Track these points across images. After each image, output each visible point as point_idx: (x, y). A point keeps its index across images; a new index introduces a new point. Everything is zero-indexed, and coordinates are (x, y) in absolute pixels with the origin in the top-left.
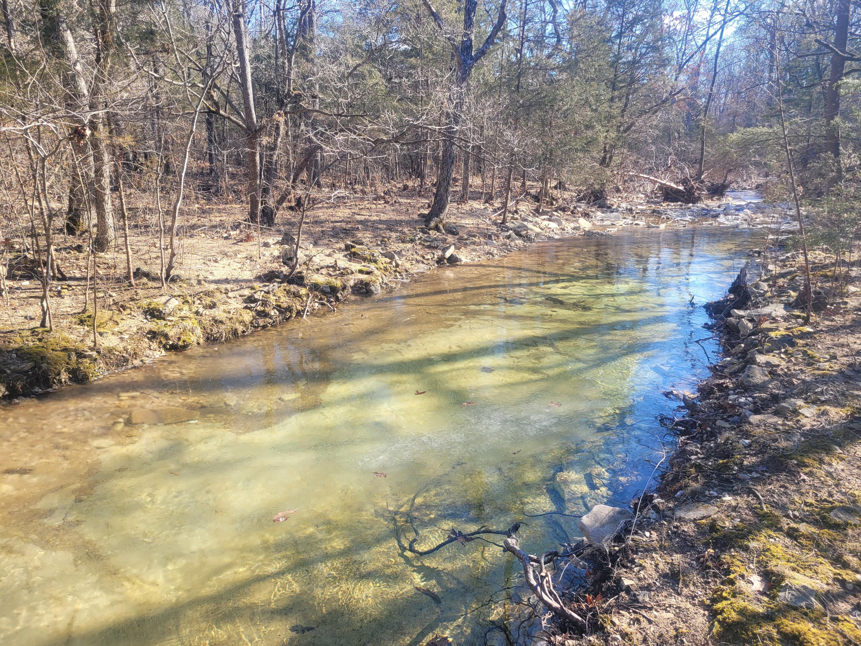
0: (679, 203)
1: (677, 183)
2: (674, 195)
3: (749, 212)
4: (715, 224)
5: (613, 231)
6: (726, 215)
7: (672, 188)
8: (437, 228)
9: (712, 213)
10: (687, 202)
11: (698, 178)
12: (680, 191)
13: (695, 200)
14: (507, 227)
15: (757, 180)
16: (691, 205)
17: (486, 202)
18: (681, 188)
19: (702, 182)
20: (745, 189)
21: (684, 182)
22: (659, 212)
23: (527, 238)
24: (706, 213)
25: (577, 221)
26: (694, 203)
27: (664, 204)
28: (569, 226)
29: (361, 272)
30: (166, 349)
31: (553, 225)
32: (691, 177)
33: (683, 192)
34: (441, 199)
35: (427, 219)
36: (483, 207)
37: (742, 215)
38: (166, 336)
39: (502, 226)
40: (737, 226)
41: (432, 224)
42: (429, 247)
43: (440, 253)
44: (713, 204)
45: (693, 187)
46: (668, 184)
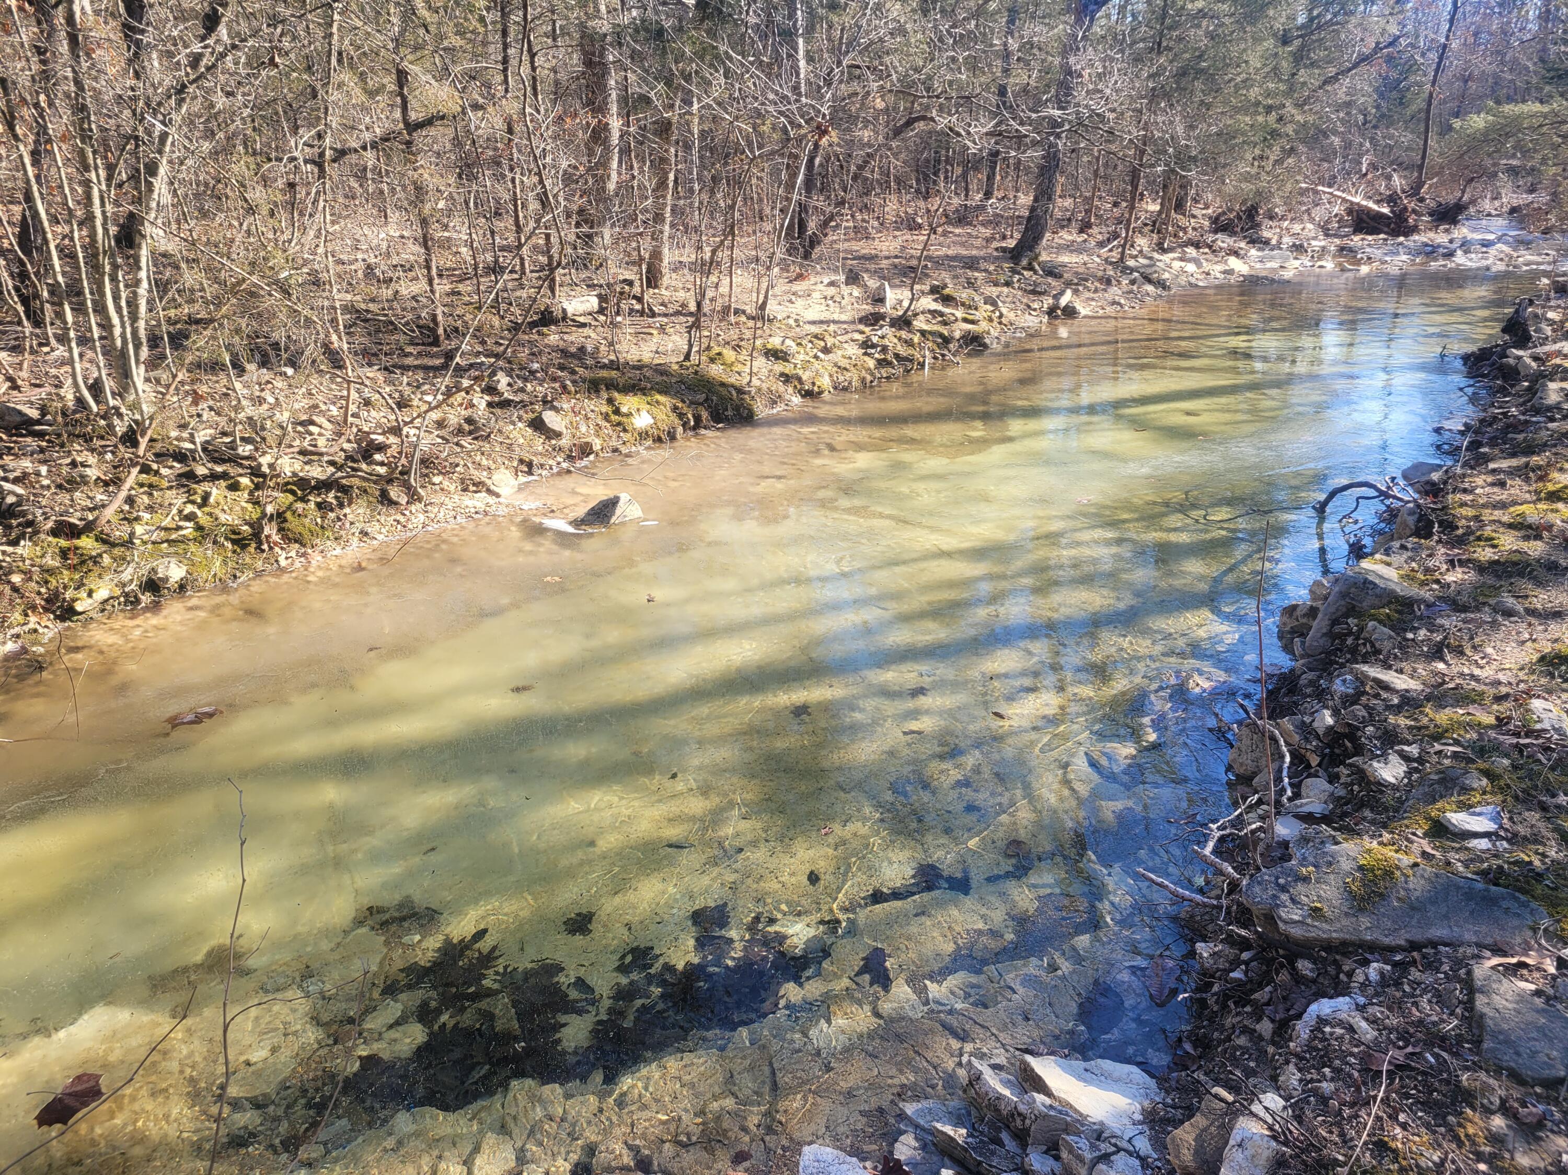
0: (1382, 236)
1: (1378, 202)
2: (1373, 223)
3: (1505, 248)
4: (1451, 265)
5: (1288, 275)
6: (1466, 252)
7: (1369, 210)
8: (1030, 268)
9: (1441, 250)
10: (1395, 233)
11: (1415, 190)
12: (1382, 216)
13: (1408, 231)
14: (1128, 268)
15: (1510, 197)
16: (1401, 239)
17: (1081, 231)
18: (1385, 210)
19: (1422, 200)
20: (1489, 215)
21: (1392, 200)
22: (1351, 250)
23: (1161, 284)
24: (1430, 251)
25: (1226, 262)
26: (1406, 235)
27: (1356, 238)
28: (1216, 269)
29: (965, 320)
30: (803, 396)
31: (1191, 268)
32: (1404, 192)
33: (1388, 218)
34: (1037, 224)
35: (1014, 255)
36: (1079, 240)
37: (1493, 251)
38: (800, 380)
39: (1120, 265)
40: (1488, 268)
41: (1024, 262)
42: (1034, 292)
43: (1051, 301)
44: (1441, 238)
45: (1405, 208)
46: (1364, 203)
